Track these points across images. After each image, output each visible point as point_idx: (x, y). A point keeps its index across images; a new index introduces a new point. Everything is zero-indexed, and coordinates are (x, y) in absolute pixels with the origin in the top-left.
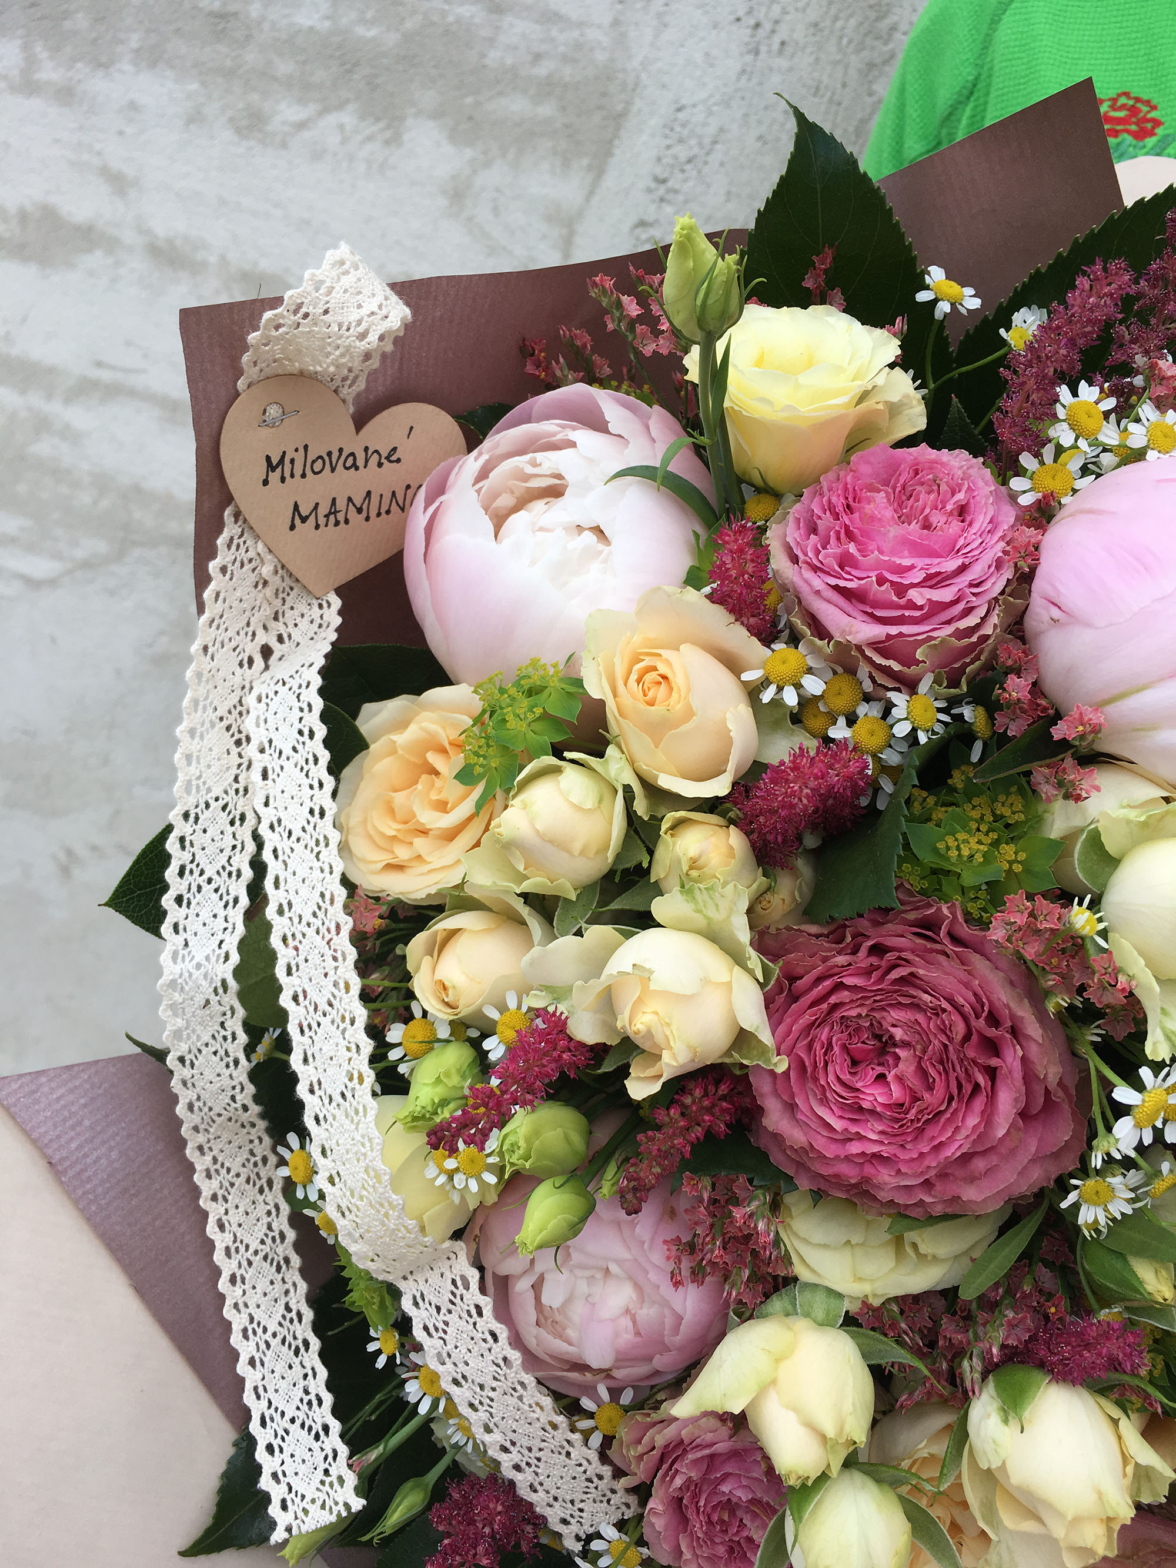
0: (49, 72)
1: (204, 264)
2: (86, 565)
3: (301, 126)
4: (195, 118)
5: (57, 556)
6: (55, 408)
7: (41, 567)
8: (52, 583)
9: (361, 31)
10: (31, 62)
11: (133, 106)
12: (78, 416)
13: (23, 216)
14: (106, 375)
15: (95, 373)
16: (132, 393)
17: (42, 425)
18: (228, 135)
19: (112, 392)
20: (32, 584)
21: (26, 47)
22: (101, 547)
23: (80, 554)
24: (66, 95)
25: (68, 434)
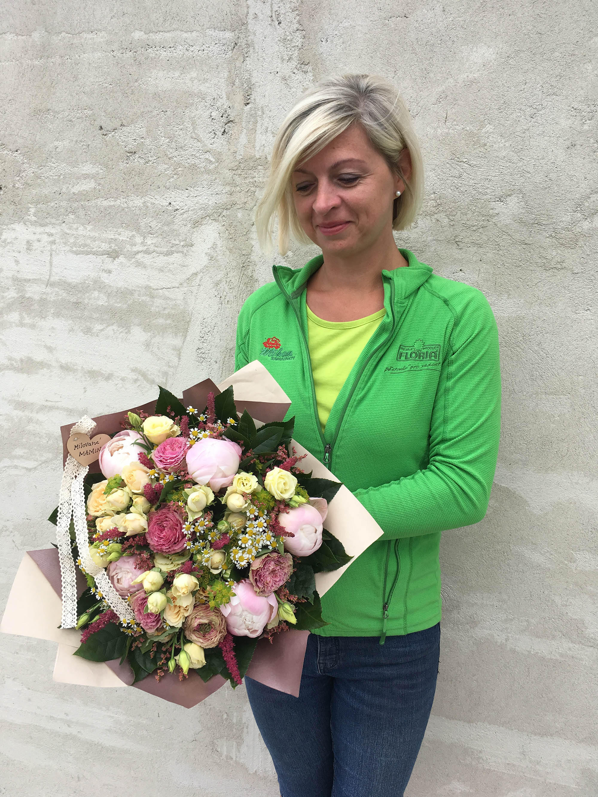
0: (27, 320)
1: (77, 370)
2: (45, 462)
3: (102, 330)
4: (71, 330)
5: (36, 460)
6: (34, 415)
7: (31, 464)
8: (35, 468)
9: (116, 305)
10: (22, 318)
11: (53, 328)
12: (41, 417)
13: (22, 360)
14: (49, 404)
15: (46, 404)
16: (58, 408)
17: (30, 420)
18: (82, 334)
19: (51, 408)
20: (28, 469)
21: (20, 314)
22: (50, 456)
23: (43, 459)
24: (33, 326)
25: (38, 422)
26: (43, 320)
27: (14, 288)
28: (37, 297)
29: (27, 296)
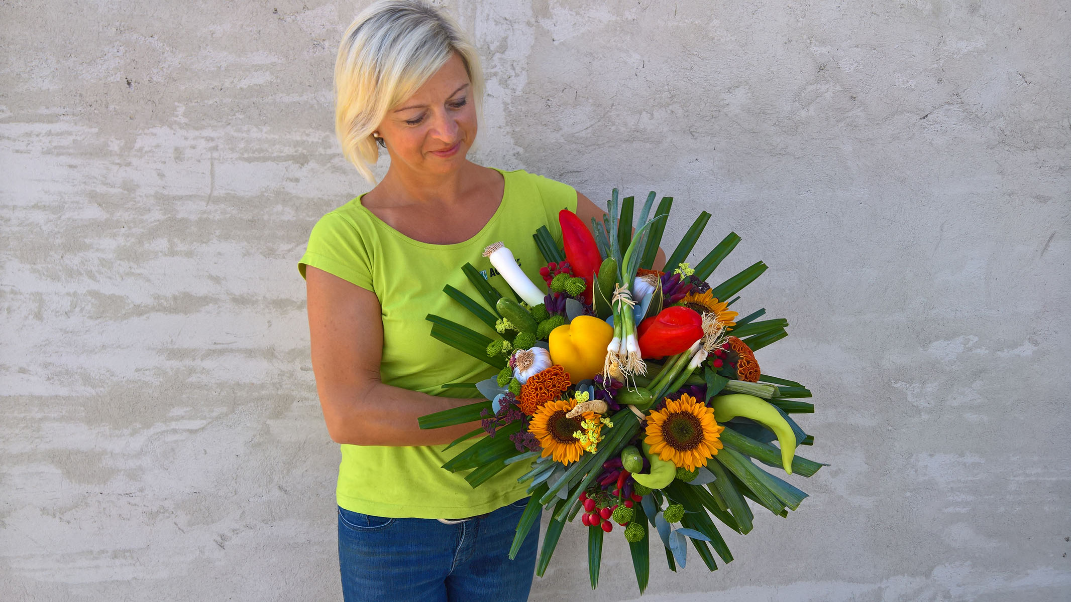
26: (204, 245)
27: (159, 208)
28: (193, 217)
29: (179, 216)
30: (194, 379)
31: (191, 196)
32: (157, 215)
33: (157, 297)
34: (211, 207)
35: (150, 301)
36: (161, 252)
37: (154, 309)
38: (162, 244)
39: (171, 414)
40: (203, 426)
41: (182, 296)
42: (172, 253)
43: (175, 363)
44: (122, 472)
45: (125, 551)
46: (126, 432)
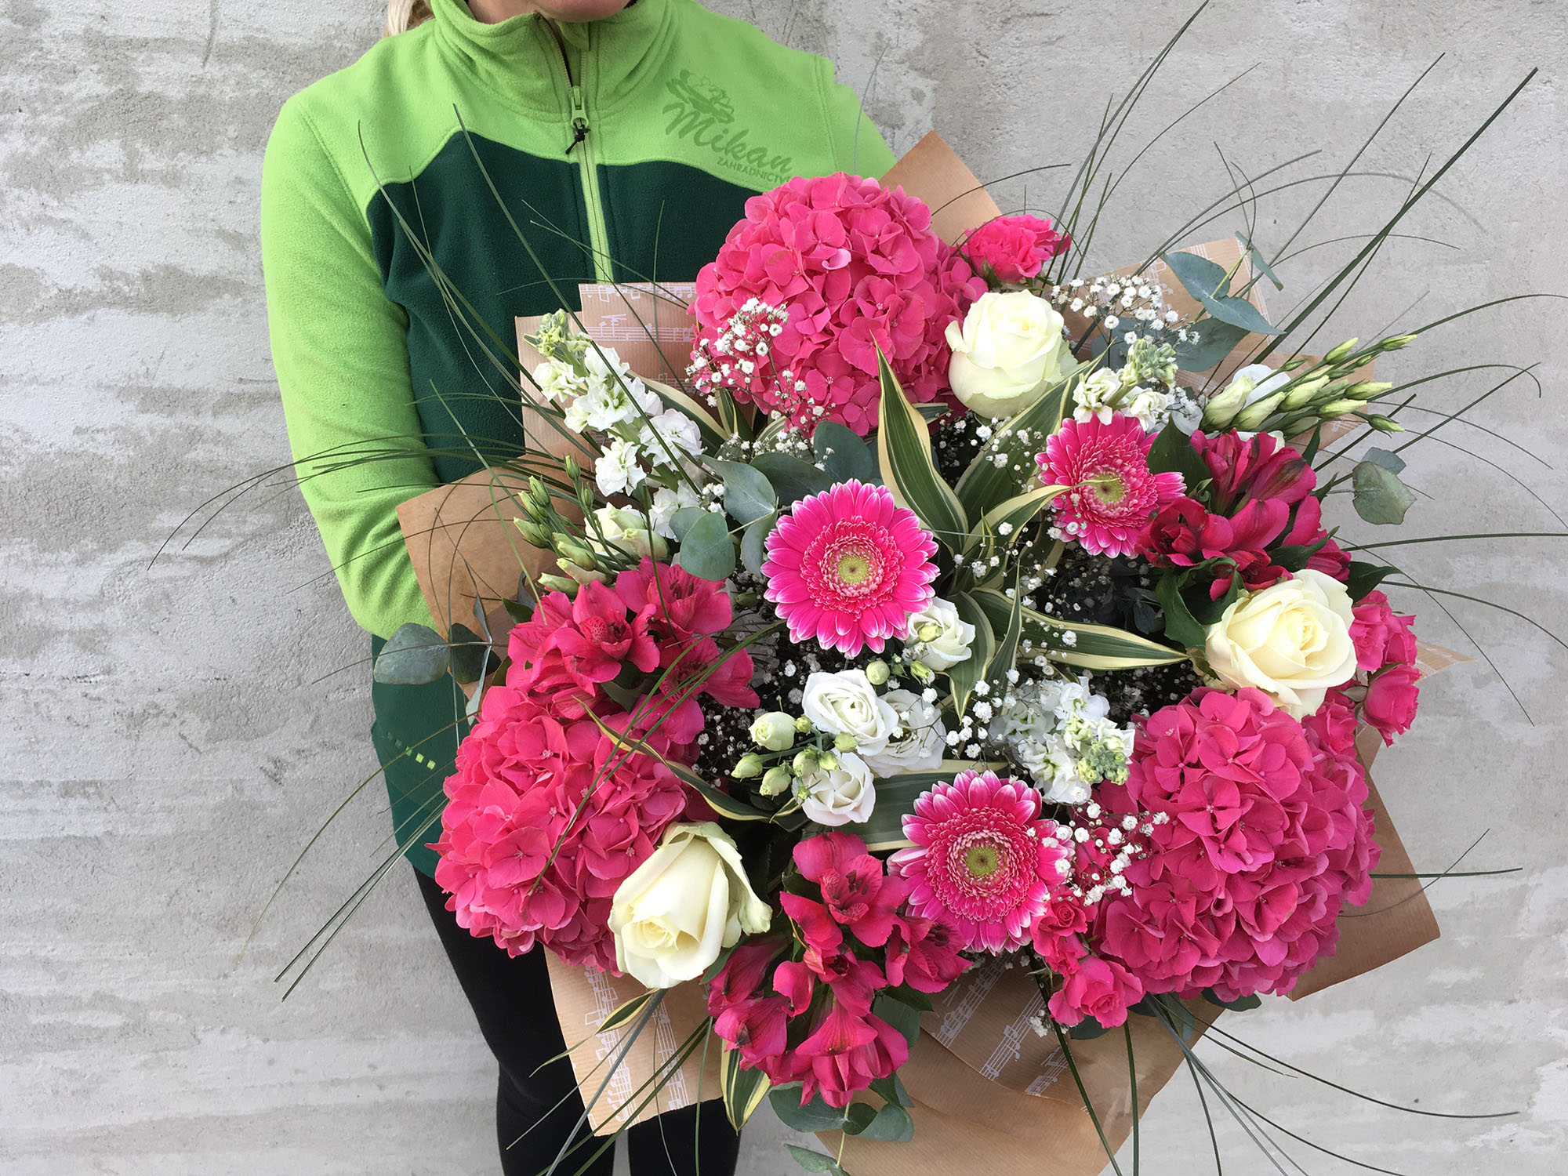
30: (199, 454)
31: (165, 41)
32: (91, 85)
33: (107, 275)
34: (214, 70)
35: (94, 284)
36: (109, 171)
37: (101, 300)
38: (107, 152)
39: (156, 525)
40: (225, 550)
41: (162, 273)
42: (132, 174)
43: (159, 421)
44: (66, 636)
45: (85, 784)
46: (67, 556)
